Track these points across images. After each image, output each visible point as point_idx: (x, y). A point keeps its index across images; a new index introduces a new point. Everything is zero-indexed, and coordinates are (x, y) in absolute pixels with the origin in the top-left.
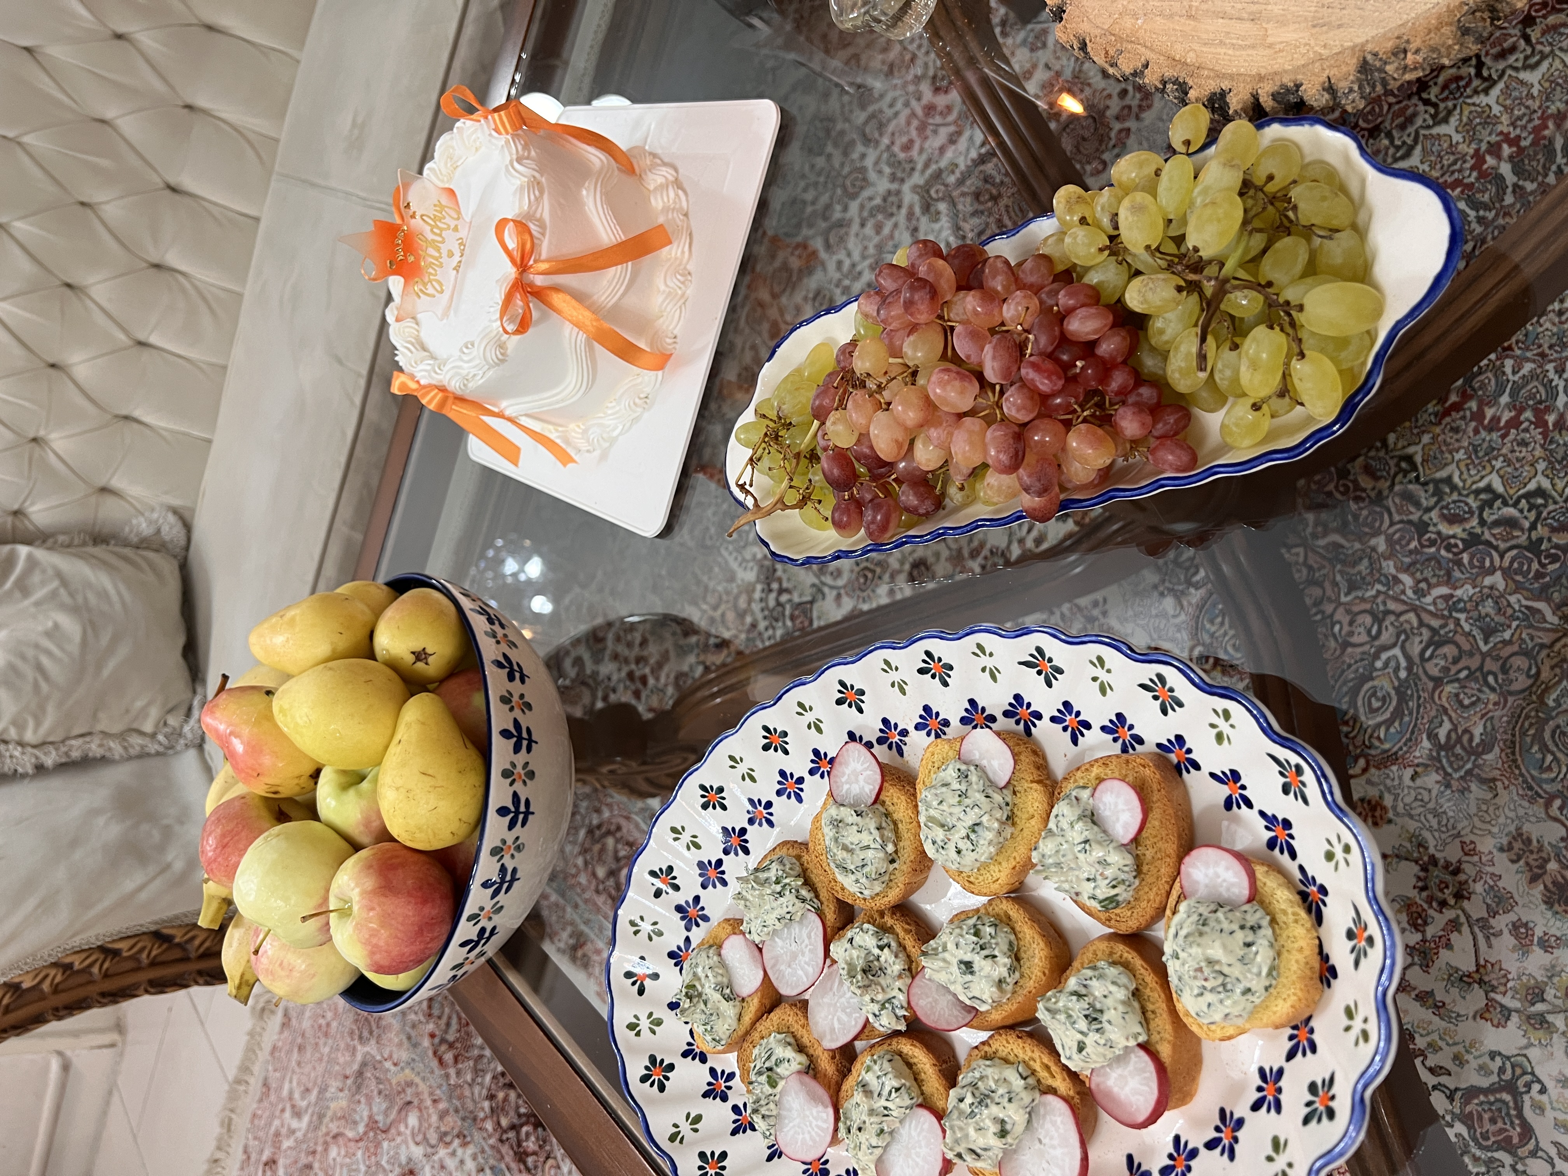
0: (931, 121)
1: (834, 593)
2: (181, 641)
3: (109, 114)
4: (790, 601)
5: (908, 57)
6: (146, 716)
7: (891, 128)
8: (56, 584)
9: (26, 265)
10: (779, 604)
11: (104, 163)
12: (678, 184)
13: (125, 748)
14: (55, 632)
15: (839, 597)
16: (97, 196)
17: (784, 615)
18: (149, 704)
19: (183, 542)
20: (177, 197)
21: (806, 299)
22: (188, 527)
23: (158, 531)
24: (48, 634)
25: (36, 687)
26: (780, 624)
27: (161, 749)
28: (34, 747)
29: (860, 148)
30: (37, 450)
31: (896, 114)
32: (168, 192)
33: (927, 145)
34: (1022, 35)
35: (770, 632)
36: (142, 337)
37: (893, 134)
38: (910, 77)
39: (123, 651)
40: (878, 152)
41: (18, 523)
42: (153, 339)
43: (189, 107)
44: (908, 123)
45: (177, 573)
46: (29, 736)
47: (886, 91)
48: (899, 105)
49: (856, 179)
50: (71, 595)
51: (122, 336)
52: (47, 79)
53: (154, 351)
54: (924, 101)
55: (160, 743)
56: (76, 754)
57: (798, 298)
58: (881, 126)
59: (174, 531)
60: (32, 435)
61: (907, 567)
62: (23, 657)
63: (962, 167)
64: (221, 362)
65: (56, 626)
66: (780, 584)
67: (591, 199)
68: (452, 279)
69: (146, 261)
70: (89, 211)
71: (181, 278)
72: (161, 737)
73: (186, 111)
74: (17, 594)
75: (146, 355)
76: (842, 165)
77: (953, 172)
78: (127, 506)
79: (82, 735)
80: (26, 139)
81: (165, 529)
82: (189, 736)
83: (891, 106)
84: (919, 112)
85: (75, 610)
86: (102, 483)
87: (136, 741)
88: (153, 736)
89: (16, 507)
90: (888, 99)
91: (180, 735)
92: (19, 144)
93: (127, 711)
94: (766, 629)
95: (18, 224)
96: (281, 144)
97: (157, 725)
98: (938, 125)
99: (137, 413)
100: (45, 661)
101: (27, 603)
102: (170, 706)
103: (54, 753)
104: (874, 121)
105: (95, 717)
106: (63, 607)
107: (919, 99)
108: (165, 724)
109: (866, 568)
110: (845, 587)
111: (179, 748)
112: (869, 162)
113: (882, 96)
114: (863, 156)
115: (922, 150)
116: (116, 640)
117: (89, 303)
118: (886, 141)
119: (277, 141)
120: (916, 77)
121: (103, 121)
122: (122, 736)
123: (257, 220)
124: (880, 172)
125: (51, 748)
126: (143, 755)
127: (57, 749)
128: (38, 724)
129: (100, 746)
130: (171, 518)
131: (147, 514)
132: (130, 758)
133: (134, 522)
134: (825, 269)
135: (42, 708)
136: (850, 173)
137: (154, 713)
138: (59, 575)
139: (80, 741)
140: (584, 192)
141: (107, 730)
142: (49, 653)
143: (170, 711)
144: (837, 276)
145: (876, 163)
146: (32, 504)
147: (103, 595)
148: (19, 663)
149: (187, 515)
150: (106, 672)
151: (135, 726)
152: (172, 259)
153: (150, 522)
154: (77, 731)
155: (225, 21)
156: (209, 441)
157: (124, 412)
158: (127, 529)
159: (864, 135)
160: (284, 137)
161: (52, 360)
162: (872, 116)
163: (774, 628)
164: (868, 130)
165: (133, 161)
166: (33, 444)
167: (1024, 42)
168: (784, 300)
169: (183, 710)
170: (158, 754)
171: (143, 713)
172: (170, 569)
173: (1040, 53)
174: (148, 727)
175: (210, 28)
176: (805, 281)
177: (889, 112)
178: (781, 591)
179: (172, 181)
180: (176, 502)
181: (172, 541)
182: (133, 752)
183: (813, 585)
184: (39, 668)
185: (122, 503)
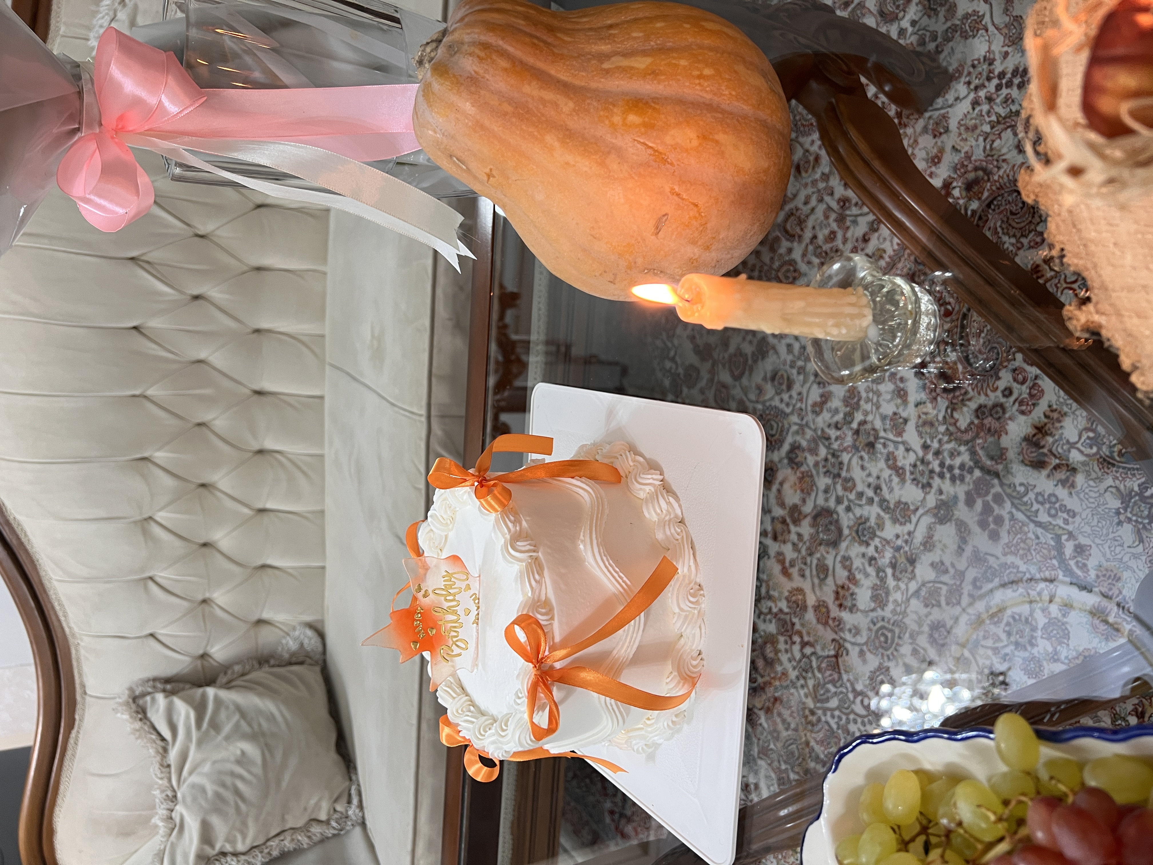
0: (848, 212)
1: (857, 649)
2: (333, 737)
3: (202, 356)
4: (813, 653)
5: (812, 158)
6: (320, 808)
7: (810, 223)
8: (237, 717)
9: (168, 482)
10: (804, 656)
11: (207, 391)
12: (666, 488)
13: (309, 837)
14: (242, 760)
15: (862, 653)
16: (207, 417)
17: (811, 667)
18: (320, 800)
19: (320, 649)
20: (263, 399)
21: (765, 379)
22: (321, 635)
23: (302, 645)
24: (239, 762)
25: (238, 809)
26: (810, 675)
27: (336, 832)
28: (244, 854)
29: (785, 244)
30: (207, 608)
31: (813, 210)
32: (256, 397)
33: (849, 234)
34: (921, 123)
35: (802, 682)
36: (260, 506)
37: (814, 228)
38: (818, 176)
39: (293, 762)
40: (803, 245)
41: (205, 663)
42: (269, 505)
43: (257, 331)
44: (827, 217)
45: (319, 678)
46: (241, 847)
47: (798, 191)
48: (813, 202)
49: (788, 271)
50: (250, 725)
51: (246, 511)
52: (153, 346)
53: (272, 514)
54: (837, 196)
55: (334, 828)
56: (275, 853)
57: (757, 378)
58: (801, 223)
59: (313, 641)
60: (200, 597)
61: (926, 629)
62: (224, 785)
63: (890, 252)
64: (318, 508)
65: (243, 753)
66: (802, 637)
67: (590, 554)
68: (475, 633)
69: (250, 451)
70: (204, 428)
71: (278, 456)
72: (334, 824)
73: (256, 335)
74: (212, 732)
75: (266, 518)
76: (772, 259)
77: (881, 257)
78: (277, 630)
79: (278, 835)
80: (149, 392)
81: (306, 642)
82: (354, 818)
83: (806, 203)
84: (834, 205)
85: (253, 737)
86: (255, 618)
87: (316, 830)
88: (327, 822)
89: (201, 652)
90: (801, 197)
91: (347, 817)
92: (145, 397)
93: (305, 809)
94: (798, 678)
95: (158, 454)
96: (327, 339)
97: (329, 814)
98: (856, 216)
99: (270, 562)
100: (240, 785)
101: (220, 738)
102: (335, 796)
103: (260, 855)
104: (792, 218)
105: (283, 819)
106: (245, 737)
107: (832, 194)
108: (335, 811)
109: (883, 627)
110: (866, 643)
111: (348, 828)
112: (797, 255)
113: (795, 196)
114: (790, 251)
115: (845, 241)
116: (286, 756)
117: (219, 494)
118: (808, 235)
119: (323, 336)
120: (823, 174)
121: (200, 361)
122: (305, 828)
123: (321, 398)
124: (809, 263)
125: (257, 852)
126: (324, 840)
127: (261, 852)
128: (244, 837)
129: (293, 840)
130: (309, 633)
131: (291, 634)
132: (315, 844)
133: (284, 641)
134: (776, 352)
135: (244, 824)
136: (781, 266)
137: (325, 806)
138: (238, 709)
139: (277, 840)
140: (582, 547)
141: (294, 826)
142: (241, 778)
143: (336, 801)
144: (790, 358)
145: (804, 255)
146: (212, 647)
147: (271, 718)
148: (221, 790)
149: (319, 626)
150: (284, 784)
151: (313, 817)
152: (269, 444)
153: (295, 639)
154: (273, 833)
155: (267, 261)
156: (323, 568)
157: (260, 563)
158: (280, 649)
159: (786, 232)
160: (327, 332)
161: (202, 541)
162: (790, 214)
163: (805, 678)
164: (788, 227)
165: (226, 383)
166: (203, 605)
167: (925, 130)
168: (745, 381)
169: (345, 799)
170: (334, 835)
171: (317, 806)
172: (314, 676)
173: (944, 137)
174: (323, 817)
175: (259, 269)
176: (760, 363)
177: (806, 209)
178: (804, 644)
179: (257, 387)
180: (309, 618)
181: (312, 650)
182: (315, 839)
183: (833, 640)
184: (237, 792)
185: (273, 629)
